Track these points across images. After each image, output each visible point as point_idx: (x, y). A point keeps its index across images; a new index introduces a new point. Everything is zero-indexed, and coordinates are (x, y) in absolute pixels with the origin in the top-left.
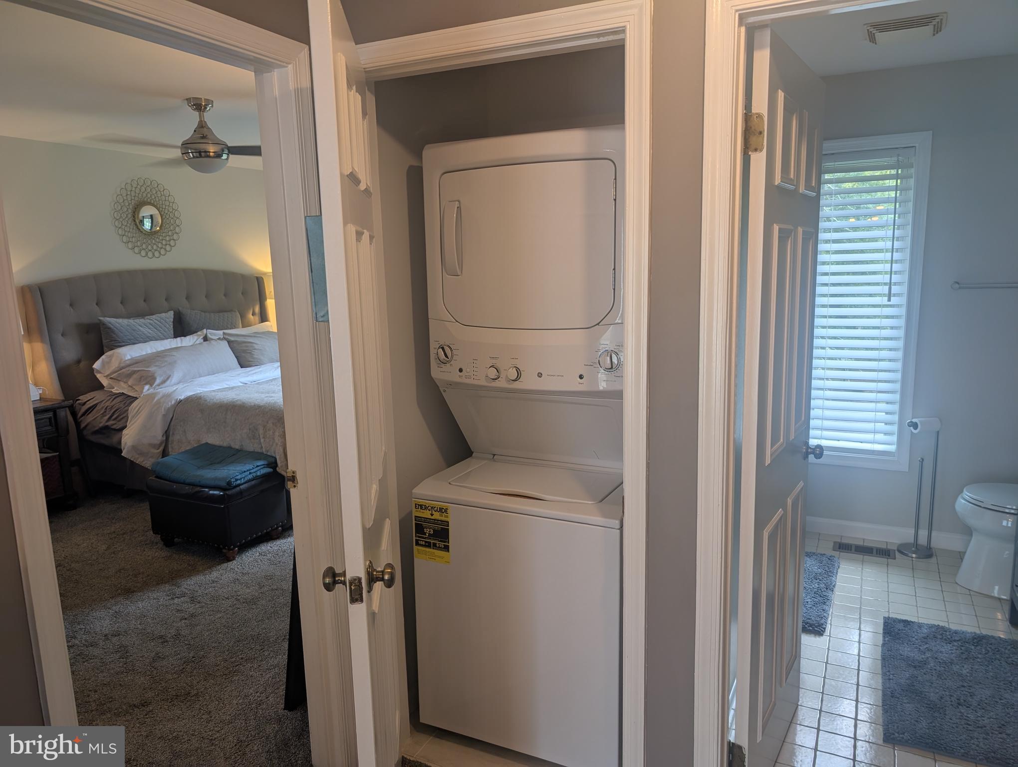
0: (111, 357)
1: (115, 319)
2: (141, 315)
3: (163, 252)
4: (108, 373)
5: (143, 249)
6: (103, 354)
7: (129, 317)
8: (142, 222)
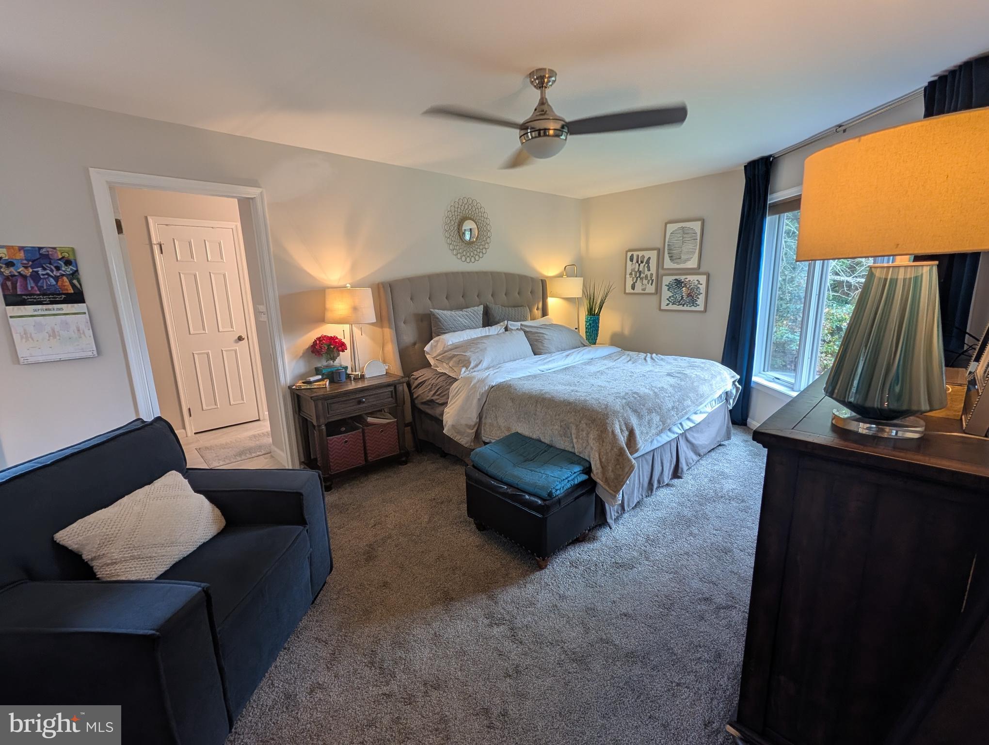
0: (437, 342)
1: (441, 311)
2: (460, 308)
3: (477, 258)
4: (435, 355)
5: (464, 255)
6: (432, 339)
7: (451, 310)
8: (464, 234)
